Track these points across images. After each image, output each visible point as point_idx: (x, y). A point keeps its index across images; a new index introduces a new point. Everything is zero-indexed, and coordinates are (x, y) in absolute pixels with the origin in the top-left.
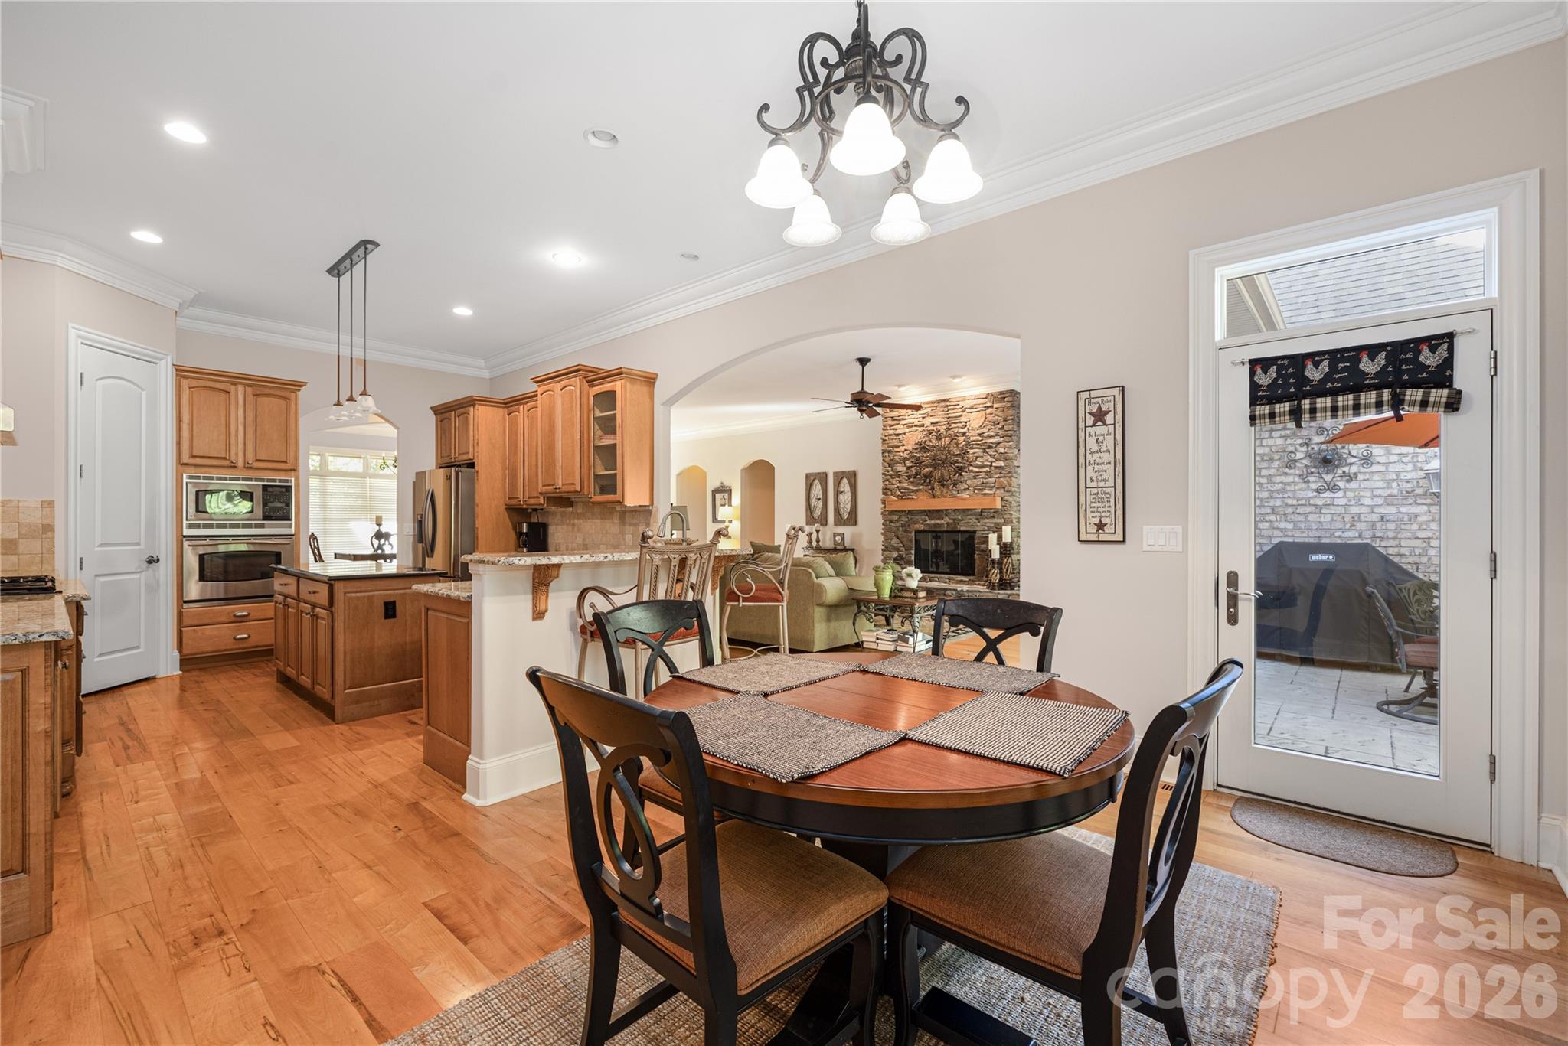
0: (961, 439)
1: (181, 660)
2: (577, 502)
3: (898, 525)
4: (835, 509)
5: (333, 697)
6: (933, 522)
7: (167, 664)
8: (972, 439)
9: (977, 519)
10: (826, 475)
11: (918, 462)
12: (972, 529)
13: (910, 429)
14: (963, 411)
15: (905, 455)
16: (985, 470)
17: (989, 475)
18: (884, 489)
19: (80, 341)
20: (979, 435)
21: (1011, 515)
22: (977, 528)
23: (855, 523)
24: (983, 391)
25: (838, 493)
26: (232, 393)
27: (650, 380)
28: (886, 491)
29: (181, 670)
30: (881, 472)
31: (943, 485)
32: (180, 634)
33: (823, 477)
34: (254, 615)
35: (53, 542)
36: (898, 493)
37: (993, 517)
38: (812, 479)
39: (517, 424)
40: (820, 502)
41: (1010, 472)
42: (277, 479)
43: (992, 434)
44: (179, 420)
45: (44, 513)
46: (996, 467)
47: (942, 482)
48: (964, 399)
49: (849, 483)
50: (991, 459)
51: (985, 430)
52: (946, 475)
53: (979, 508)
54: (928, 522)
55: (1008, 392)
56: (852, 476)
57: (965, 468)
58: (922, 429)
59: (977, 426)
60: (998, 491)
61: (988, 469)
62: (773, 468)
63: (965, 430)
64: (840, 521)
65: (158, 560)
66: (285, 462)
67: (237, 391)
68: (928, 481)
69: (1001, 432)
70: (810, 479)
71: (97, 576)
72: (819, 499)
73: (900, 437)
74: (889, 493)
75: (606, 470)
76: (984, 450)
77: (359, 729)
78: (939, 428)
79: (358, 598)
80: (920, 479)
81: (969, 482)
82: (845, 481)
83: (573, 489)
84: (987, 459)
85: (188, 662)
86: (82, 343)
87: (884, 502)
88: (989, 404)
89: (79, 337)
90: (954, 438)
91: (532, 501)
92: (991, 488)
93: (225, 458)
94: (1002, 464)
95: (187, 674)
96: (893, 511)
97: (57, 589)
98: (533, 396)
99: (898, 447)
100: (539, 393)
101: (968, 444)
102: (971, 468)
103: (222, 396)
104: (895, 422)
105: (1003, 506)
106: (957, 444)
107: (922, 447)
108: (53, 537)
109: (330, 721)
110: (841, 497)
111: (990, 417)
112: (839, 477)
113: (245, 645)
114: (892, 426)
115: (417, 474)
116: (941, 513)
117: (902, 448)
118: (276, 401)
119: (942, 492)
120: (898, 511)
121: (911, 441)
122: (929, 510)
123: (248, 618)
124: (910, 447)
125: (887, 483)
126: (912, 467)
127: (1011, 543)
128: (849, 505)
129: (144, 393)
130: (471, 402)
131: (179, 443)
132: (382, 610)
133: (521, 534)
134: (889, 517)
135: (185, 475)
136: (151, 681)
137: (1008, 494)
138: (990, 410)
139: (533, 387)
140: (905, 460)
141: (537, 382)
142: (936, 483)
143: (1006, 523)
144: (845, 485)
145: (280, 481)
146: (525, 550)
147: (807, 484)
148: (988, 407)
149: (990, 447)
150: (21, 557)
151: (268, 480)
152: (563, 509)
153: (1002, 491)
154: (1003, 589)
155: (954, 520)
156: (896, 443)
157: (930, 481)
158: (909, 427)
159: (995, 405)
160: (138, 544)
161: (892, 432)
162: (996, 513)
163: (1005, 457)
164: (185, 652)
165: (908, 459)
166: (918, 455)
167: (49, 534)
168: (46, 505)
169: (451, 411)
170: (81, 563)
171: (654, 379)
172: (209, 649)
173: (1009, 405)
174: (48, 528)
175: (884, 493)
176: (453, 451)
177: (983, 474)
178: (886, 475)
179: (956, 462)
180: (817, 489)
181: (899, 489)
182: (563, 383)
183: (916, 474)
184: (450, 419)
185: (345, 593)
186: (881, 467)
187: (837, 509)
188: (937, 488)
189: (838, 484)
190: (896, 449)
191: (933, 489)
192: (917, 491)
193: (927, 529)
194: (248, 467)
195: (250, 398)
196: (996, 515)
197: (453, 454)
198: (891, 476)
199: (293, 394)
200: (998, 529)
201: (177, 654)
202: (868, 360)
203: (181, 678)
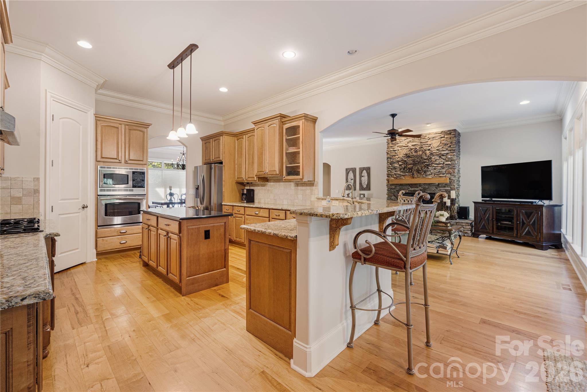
0: (428, 152)
1: (97, 254)
2: (271, 180)
3: (395, 190)
4: (360, 184)
5: (180, 281)
6: (413, 189)
7: (91, 257)
8: (433, 152)
9: (436, 188)
10: (355, 169)
11: (405, 162)
12: (433, 192)
13: (401, 148)
14: (429, 140)
15: (399, 159)
16: (440, 165)
17: (443, 168)
18: (387, 174)
19: (52, 99)
20: (437, 150)
21: (454, 186)
22: (435, 192)
23: (369, 189)
24: (440, 130)
25: (361, 176)
26: (120, 128)
27: (314, 120)
28: (388, 175)
29: (97, 258)
30: (386, 167)
31: (419, 173)
32: (96, 241)
33: (354, 170)
34: (128, 232)
35: (39, 198)
36: (395, 176)
37: (445, 187)
38: (349, 171)
39: (242, 144)
40: (353, 181)
41: (453, 167)
42: (139, 169)
43: (444, 149)
44: (97, 141)
45: (35, 184)
46: (446, 164)
47: (418, 171)
48: (430, 134)
49: (367, 172)
50: (443, 161)
51: (440, 148)
52: (420, 168)
53: (437, 183)
54: (410, 189)
55: (453, 130)
56: (368, 170)
57: (430, 165)
58: (408, 148)
59: (437, 146)
60: (447, 175)
61: (442, 165)
62: (330, 166)
63: (430, 148)
64: (362, 188)
65: (87, 207)
66: (142, 161)
67: (121, 127)
68: (411, 171)
69: (449, 149)
70: (348, 171)
71: (59, 215)
72: (352, 179)
73: (396, 151)
74: (390, 176)
75: (291, 164)
76: (440, 157)
77: (196, 300)
78: (416, 147)
79: (193, 229)
80: (406, 170)
81: (432, 171)
82: (365, 171)
83: (275, 173)
84: (441, 161)
85: (99, 254)
86: (53, 100)
87: (388, 180)
88: (442, 136)
89: (52, 97)
90: (424, 152)
91: (250, 179)
92: (443, 174)
93: (116, 159)
94: (450, 163)
95: (100, 261)
96: (392, 184)
97: (41, 229)
98: (253, 130)
99: (395, 156)
100: (255, 129)
101: (431, 154)
102: (433, 165)
103: (115, 129)
104: (394, 145)
105: (450, 182)
106: (426, 154)
107: (407, 156)
108: (39, 196)
109: (179, 294)
110: (363, 178)
111: (443, 142)
112: (362, 170)
113: (125, 246)
114: (391, 147)
115: (195, 167)
116: (417, 185)
117: (397, 157)
118: (139, 132)
119: (418, 175)
120: (395, 184)
121: (401, 153)
122: (411, 184)
123: (126, 234)
124: (401, 156)
125: (389, 172)
126: (402, 165)
127: (455, 199)
128: (367, 182)
129: (81, 127)
130: (221, 134)
131: (96, 151)
132: (203, 234)
133: (243, 194)
134: (390, 187)
135: (99, 166)
136: (83, 264)
137: (453, 176)
138: (443, 139)
139: (253, 126)
140: (398, 161)
141: (254, 124)
142: (415, 172)
143: (452, 189)
144: (365, 173)
145: (140, 169)
146: (245, 201)
147: (346, 173)
148: (442, 137)
149: (443, 155)
150: (23, 206)
151: (135, 169)
152: (263, 183)
153: (450, 175)
154: (452, 220)
155: (424, 188)
156: (394, 154)
157: (412, 171)
158: (400, 147)
159: (446, 136)
160: (78, 199)
161: (392, 149)
162: (446, 185)
163: (451, 160)
164: (99, 250)
165: (400, 161)
166: (405, 159)
167: (37, 194)
168: (35, 180)
169: (211, 139)
170: (52, 208)
171: (316, 120)
172: (109, 248)
173: (453, 136)
174: (36, 191)
175: (388, 177)
176: (211, 157)
177: (440, 168)
178: (389, 168)
179: (425, 162)
180: (351, 175)
181: (395, 174)
182: (270, 123)
183: (405, 168)
184: (210, 142)
185: (187, 227)
186: (387, 165)
187: (361, 184)
188: (415, 174)
189: (361, 172)
190: (394, 157)
191: (413, 174)
192: (405, 175)
193: (409, 192)
194: (126, 162)
195: (127, 131)
196: (446, 186)
197: (211, 159)
198: (391, 169)
199: (146, 129)
200: (448, 192)
201: (95, 251)
202: (396, 115)
203: (97, 262)
